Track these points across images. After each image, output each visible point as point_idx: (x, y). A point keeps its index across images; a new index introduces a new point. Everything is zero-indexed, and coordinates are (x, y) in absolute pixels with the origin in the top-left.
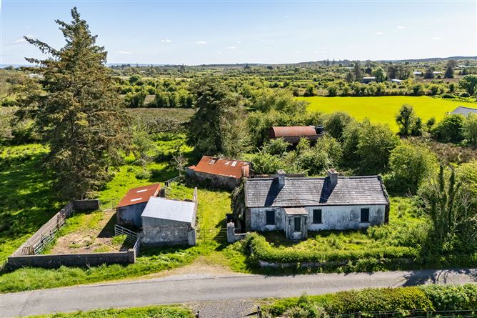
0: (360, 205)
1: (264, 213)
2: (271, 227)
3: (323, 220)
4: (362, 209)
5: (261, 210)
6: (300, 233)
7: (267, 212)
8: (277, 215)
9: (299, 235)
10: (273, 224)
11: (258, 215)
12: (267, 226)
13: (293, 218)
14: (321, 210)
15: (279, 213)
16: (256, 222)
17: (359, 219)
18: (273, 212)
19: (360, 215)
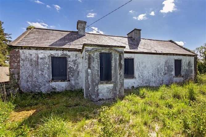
0: (173, 54)
1: (48, 61)
2: (61, 85)
3: (136, 73)
4: (175, 60)
5: (42, 54)
6: (111, 86)
7: (53, 58)
8: (70, 64)
9: (109, 91)
10: (64, 80)
11: (36, 63)
12: (53, 84)
13: (97, 54)
14: (133, 59)
15: (75, 62)
16: (31, 76)
17: (173, 73)
18: (64, 59)
19: (174, 68)
